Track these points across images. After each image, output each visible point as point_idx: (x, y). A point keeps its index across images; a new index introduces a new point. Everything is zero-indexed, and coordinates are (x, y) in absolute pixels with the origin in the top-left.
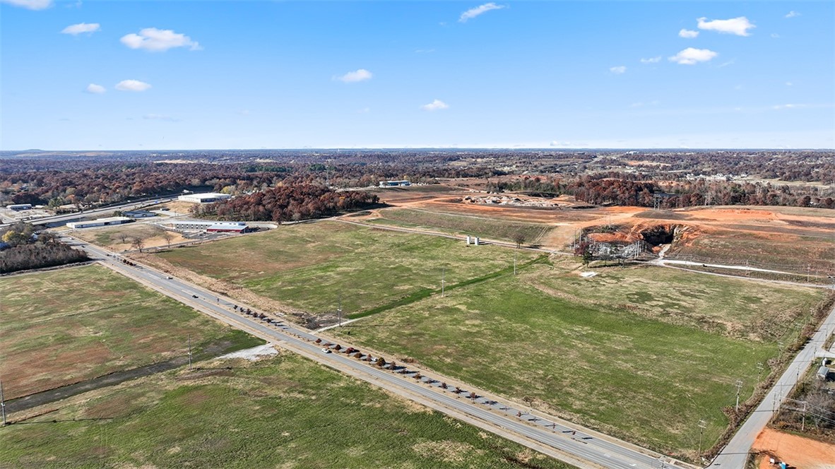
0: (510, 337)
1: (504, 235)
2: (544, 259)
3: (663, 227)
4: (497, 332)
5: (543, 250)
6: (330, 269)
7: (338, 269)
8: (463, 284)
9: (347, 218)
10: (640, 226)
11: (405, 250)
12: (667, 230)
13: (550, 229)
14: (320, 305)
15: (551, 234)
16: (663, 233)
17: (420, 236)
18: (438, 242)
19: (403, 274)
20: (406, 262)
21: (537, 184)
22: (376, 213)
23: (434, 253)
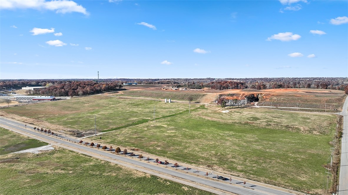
0: (193, 137)
1: (183, 99)
2: (203, 107)
3: (253, 95)
4: (185, 135)
5: (201, 104)
6: (95, 113)
7: (99, 113)
8: (164, 117)
9: (106, 94)
10: (243, 94)
11: (135, 105)
12: (255, 96)
13: (204, 95)
14: (86, 127)
15: (204, 98)
16: (254, 97)
17: (143, 100)
18: (151, 102)
19: (132, 114)
20: (135, 109)
21: (194, 85)
22: (121, 92)
23: (149, 106)
